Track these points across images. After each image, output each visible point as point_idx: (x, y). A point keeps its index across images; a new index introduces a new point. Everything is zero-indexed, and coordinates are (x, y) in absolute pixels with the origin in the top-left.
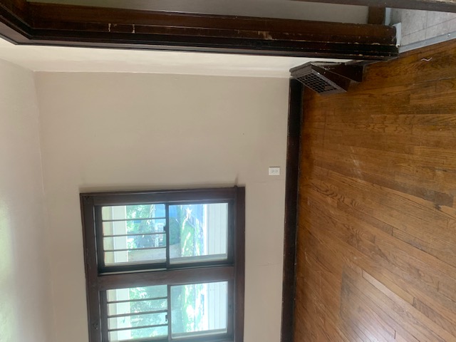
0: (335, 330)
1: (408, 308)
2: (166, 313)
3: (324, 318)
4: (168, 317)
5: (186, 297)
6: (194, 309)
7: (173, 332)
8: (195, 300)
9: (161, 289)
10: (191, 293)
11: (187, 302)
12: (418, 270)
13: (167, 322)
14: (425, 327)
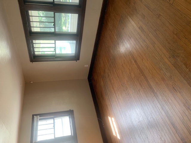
0: (114, 36)
1: (137, 29)
2: (53, 23)
3: (111, 32)
4: (54, 25)
5: (63, 22)
6: (66, 27)
7: (56, 31)
8: (66, 24)
9: (51, 14)
10: (64, 20)
11: (63, 24)
12: (144, 16)
13: (54, 27)
14: (140, 35)
